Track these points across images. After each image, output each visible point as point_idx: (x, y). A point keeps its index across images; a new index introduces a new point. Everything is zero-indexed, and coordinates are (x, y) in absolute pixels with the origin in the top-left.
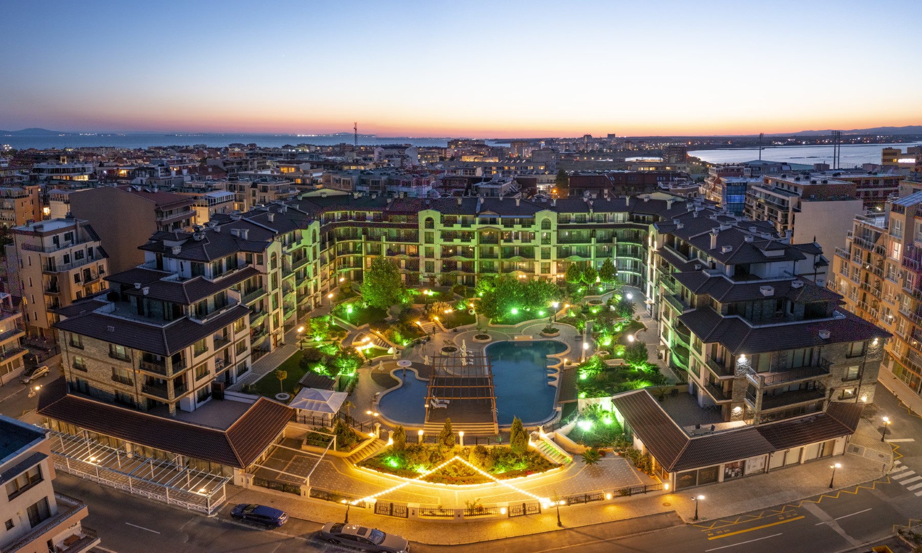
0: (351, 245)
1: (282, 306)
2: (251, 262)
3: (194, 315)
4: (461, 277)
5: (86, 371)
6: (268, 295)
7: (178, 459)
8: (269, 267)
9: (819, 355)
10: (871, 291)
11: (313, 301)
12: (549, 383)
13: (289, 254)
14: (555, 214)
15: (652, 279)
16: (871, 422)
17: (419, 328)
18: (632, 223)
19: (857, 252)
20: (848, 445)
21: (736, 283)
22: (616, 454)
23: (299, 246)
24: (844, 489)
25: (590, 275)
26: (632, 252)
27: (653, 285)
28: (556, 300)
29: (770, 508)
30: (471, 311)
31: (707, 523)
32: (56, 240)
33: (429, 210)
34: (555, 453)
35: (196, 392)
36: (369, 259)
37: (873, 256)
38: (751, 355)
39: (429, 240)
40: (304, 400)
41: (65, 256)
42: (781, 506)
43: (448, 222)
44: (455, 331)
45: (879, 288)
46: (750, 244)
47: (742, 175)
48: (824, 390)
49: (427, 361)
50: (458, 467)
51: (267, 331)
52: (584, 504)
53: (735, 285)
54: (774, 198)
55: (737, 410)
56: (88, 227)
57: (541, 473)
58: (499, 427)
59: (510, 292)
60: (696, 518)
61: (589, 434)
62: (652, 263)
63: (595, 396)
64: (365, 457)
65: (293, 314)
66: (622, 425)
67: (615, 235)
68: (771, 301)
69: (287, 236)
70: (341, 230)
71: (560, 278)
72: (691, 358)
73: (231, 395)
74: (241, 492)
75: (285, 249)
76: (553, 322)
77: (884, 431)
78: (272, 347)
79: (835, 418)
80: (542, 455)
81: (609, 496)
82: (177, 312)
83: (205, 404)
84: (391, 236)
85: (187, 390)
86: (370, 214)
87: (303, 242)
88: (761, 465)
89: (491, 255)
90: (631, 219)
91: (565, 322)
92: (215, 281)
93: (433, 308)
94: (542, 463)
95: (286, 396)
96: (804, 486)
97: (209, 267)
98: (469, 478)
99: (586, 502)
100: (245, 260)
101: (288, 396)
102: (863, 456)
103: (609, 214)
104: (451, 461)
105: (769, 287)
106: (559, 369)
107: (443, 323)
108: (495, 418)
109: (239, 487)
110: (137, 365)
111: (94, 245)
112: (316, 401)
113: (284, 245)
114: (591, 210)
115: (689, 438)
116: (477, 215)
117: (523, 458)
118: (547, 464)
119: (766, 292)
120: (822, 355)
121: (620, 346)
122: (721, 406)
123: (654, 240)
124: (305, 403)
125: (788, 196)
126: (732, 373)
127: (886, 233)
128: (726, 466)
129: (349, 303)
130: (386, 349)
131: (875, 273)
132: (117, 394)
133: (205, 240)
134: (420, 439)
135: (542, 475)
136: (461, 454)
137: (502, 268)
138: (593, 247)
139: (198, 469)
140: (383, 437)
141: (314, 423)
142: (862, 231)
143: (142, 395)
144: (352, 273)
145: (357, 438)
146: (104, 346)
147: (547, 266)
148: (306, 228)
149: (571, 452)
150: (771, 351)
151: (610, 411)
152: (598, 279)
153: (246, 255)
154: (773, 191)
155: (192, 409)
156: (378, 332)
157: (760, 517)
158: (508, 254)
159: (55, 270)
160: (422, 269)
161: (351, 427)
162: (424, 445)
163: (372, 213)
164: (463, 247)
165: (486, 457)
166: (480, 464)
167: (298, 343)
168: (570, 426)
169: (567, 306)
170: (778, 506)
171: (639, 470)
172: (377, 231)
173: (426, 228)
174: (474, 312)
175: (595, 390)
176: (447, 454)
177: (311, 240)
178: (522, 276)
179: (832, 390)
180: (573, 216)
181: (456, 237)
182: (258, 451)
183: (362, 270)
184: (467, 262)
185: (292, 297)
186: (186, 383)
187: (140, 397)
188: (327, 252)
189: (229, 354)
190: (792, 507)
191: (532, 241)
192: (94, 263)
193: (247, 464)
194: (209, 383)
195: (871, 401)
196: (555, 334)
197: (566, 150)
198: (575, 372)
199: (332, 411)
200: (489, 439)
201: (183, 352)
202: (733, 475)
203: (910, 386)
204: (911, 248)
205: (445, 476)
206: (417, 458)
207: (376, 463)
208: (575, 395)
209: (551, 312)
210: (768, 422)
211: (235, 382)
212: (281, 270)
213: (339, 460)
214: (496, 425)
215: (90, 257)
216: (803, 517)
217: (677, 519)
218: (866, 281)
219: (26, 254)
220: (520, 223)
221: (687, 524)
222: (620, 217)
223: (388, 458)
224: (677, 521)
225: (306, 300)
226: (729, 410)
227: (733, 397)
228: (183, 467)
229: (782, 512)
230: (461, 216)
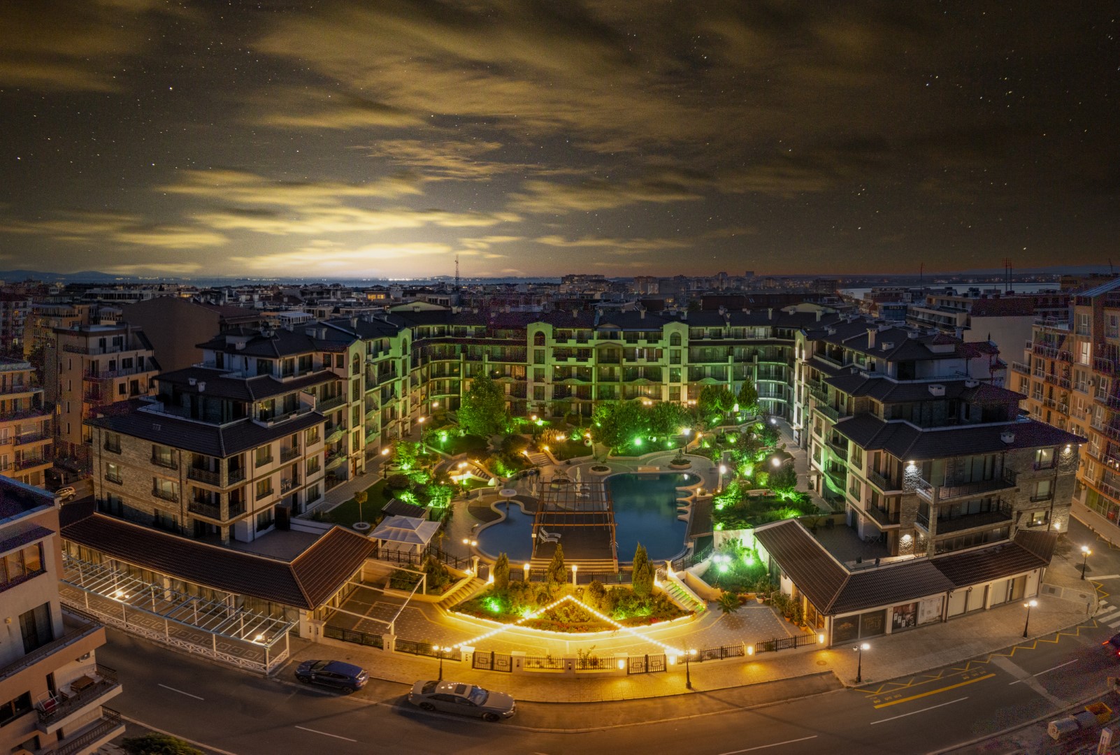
0: (447, 365)
1: (364, 423)
2: (329, 365)
3: (258, 417)
4: (576, 406)
5: (120, 484)
6: (348, 406)
7: (229, 598)
8: (351, 370)
9: (1003, 464)
10: (1056, 408)
11: (400, 428)
12: (679, 516)
13: (374, 364)
14: (686, 327)
15: (799, 400)
16: (1066, 559)
17: (526, 459)
18: (775, 339)
19: (1039, 363)
20: (1042, 585)
21: (901, 382)
22: (760, 601)
23: (387, 357)
24: (1041, 638)
25: (728, 402)
26: (776, 373)
27: (801, 405)
28: (687, 426)
29: (951, 665)
30: (588, 442)
31: (872, 687)
32: (103, 343)
33: (540, 323)
34: (685, 597)
35: (255, 515)
36: (468, 383)
37: (1057, 365)
38: (921, 462)
39: (539, 359)
40: (389, 528)
41: (110, 362)
42: (965, 662)
43: (562, 338)
44: (568, 463)
45: (1066, 402)
46: (915, 340)
47: (901, 299)
48: (1011, 510)
49: (534, 493)
50: (570, 609)
51: (345, 453)
52: (719, 660)
53: (898, 384)
54: (940, 317)
55: (907, 539)
56: (141, 334)
57: (668, 622)
58: (620, 565)
59: (634, 415)
60: (859, 679)
61: (726, 575)
62: (800, 379)
63: (734, 528)
64: (459, 600)
65: (376, 437)
66: (766, 565)
67: (756, 353)
68: (942, 402)
69: (373, 343)
70: (437, 347)
71: (692, 405)
72: (849, 476)
73: (299, 524)
74: (308, 647)
75: (370, 357)
76: (684, 453)
77: (1083, 568)
78: (351, 475)
79: (1024, 548)
80: (670, 598)
81: (750, 650)
82: (238, 412)
83: (266, 534)
84: (495, 355)
85: (244, 511)
86: (471, 329)
87: (392, 353)
88: (938, 610)
89: (611, 378)
90: (774, 335)
91: (697, 454)
92: (285, 380)
93: (543, 435)
94: (670, 609)
95: (366, 526)
96: (991, 636)
97: (279, 364)
98: (583, 623)
99: (722, 658)
100: (322, 362)
101: (368, 526)
102: (1061, 598)
103: (748, 329)
104: (562, 600)
105: (940, 386)
106: (690, 502)
107: (554, 453)
108: (615, 554)
109: (305, 640)
110: (184, 475)
111: (146, 354)
112: (403, 530)
113: (369, 352)
114: (728, 324)
115: (849, 573)
116: (596, 329)
117: (647, 602)
118: (675, 611)
119: (935, 391)
120: (1007, 464)
121: (763, 474)
122: (887, 533)
123: (802, 348)
124: (388, 533)
125: (955, 313)
126: (899, 487)
127: (1071, 335)
128: (896, 610)
129: (444, 430)
130: (486, 480)
131: (1061, 385)
132: (157, 516)
133: (275, 337)
134: (526, 576)
135: (669, 625)
136: (576, 594)
137: (624, 394)
138: (729, 367)
139: (254, 613)
140: (482, 575)
141: (399, 560)
142: (1043, 337)
143: (188, 515)
144: (447, 400)
145: (451, 577)
146: (146, 446)
147: (677, 392)
148: (395, 335)
149: (705, 598)
150: (946, 456)
151: (752, 548)
152: (736, 408)
153: (324, 355)
154: (938, 310)
155: (250, 539)
156: (477, 462)
157: (938, 678)
158: (631, 376)
159: (97, 376)
160: (530, 396)
161: (443, 563)
162: (532, 584)
163: (473, 328)
164: (579, 368)
165: (602, 597)
166: (596, 605)
167: (382, 472)
168: (704, 565)
169: (699, 435)
170: (961, 662)
171: (787, 620)
172: (478, 348)
173: (535, 345)
174: (590, 443)
175: (734, 520)
176: (557, 594)
177: (401, 351)
178: (647, 402)
179: (1019, 514)
180: (707, 330)
181: (571, 356)
182: (330, 589)
183: (459, 398)
184: (583, 387)
185: (376, 416)
186: (243, 501)
187: (185, 518)
188: (419, 371)
189: (298, 472)
190: (978, 663)
191: (660, 359)
192: (144, 375)
193: (317, 604)
194: (273, 507)
195: (1065, 530)
196: (686, 466)
197: (698, 287)
198: (711, 502)
199: (421, 542)
200: (607, 577)
201: (242, 455)
202: (903, 625)
203: (1108, 518)
204: (1103, 347)
205: (555, 622)
206: (522, 596)
207: (474, 607)
208: (710, 527)
209: (681, 442)
210: (943, 553)
211: (303, 510)
212: (364, 377)
213: (429, 606)
214: (615, 562)
215: (140, 368)
216: (993, 675)
217: (834, 681)
218: (1051, 397)
219: (66, 357)
220: (645, 338)
221: (848, 687)
222: (761, 332)
223: (488, 600)
224: (834, 684)
225: (392, 423)
226: (897, 539)
227: (901, 521)
228: (236, 609)
229: (966, 670)
230: (576, 330)
